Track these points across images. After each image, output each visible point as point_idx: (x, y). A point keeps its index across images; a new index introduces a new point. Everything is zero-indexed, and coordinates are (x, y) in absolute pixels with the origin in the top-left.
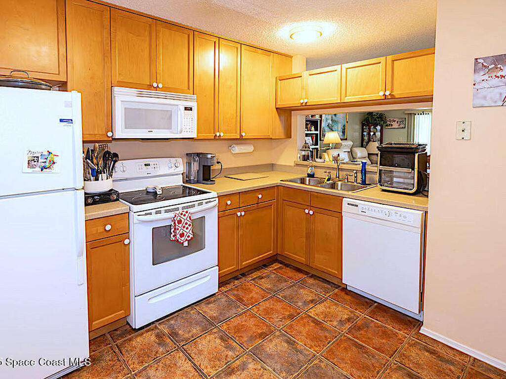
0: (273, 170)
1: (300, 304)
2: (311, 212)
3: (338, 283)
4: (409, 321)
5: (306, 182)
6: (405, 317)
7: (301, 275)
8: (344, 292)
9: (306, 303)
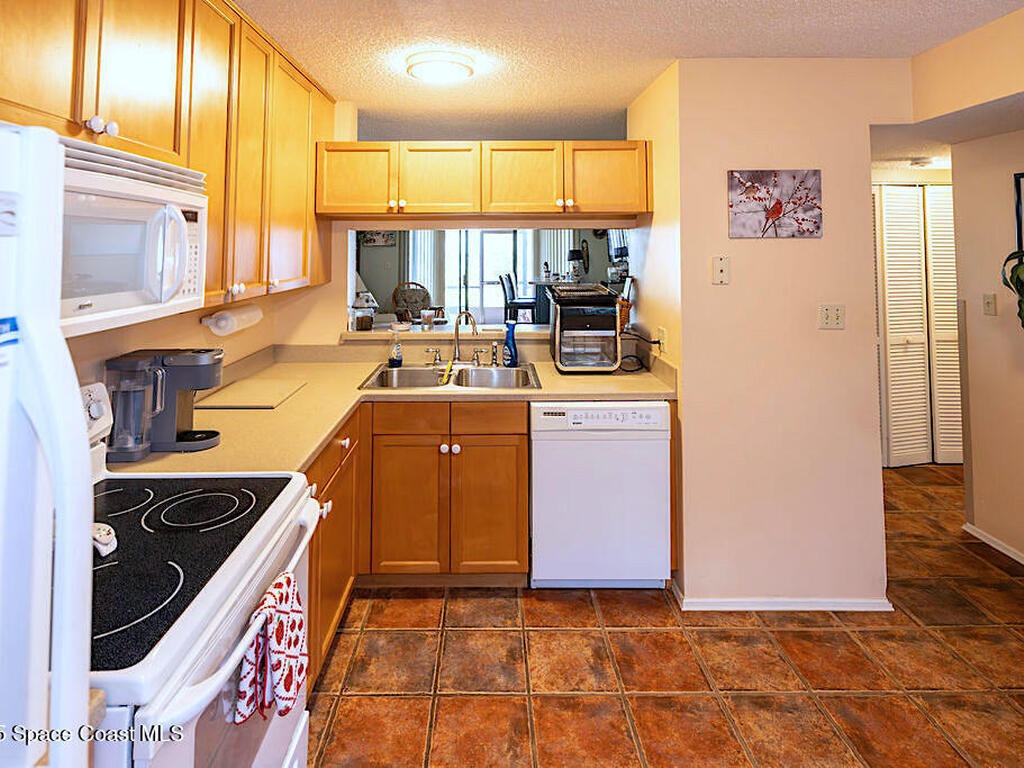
0: (276, 362)
1: (501, 680)
2: (456, 448)
3: (509, 583)
4: (653, 597)
5: (392, 381)
6: (641, 592)
7: (434, 606)
8: (533, 599)
9: (508, 669)
